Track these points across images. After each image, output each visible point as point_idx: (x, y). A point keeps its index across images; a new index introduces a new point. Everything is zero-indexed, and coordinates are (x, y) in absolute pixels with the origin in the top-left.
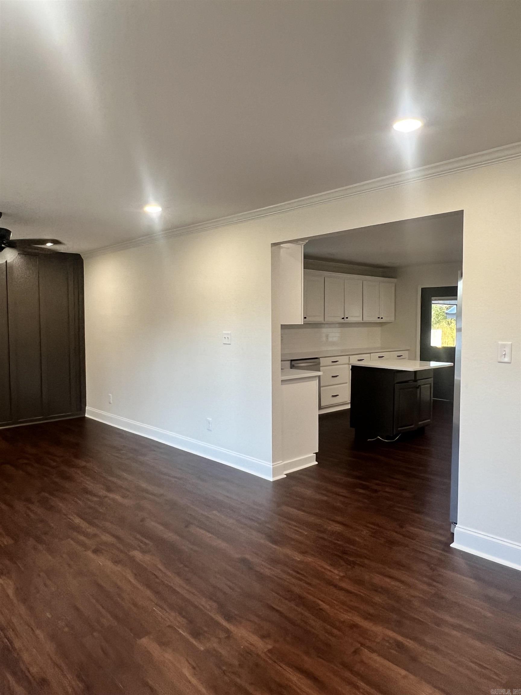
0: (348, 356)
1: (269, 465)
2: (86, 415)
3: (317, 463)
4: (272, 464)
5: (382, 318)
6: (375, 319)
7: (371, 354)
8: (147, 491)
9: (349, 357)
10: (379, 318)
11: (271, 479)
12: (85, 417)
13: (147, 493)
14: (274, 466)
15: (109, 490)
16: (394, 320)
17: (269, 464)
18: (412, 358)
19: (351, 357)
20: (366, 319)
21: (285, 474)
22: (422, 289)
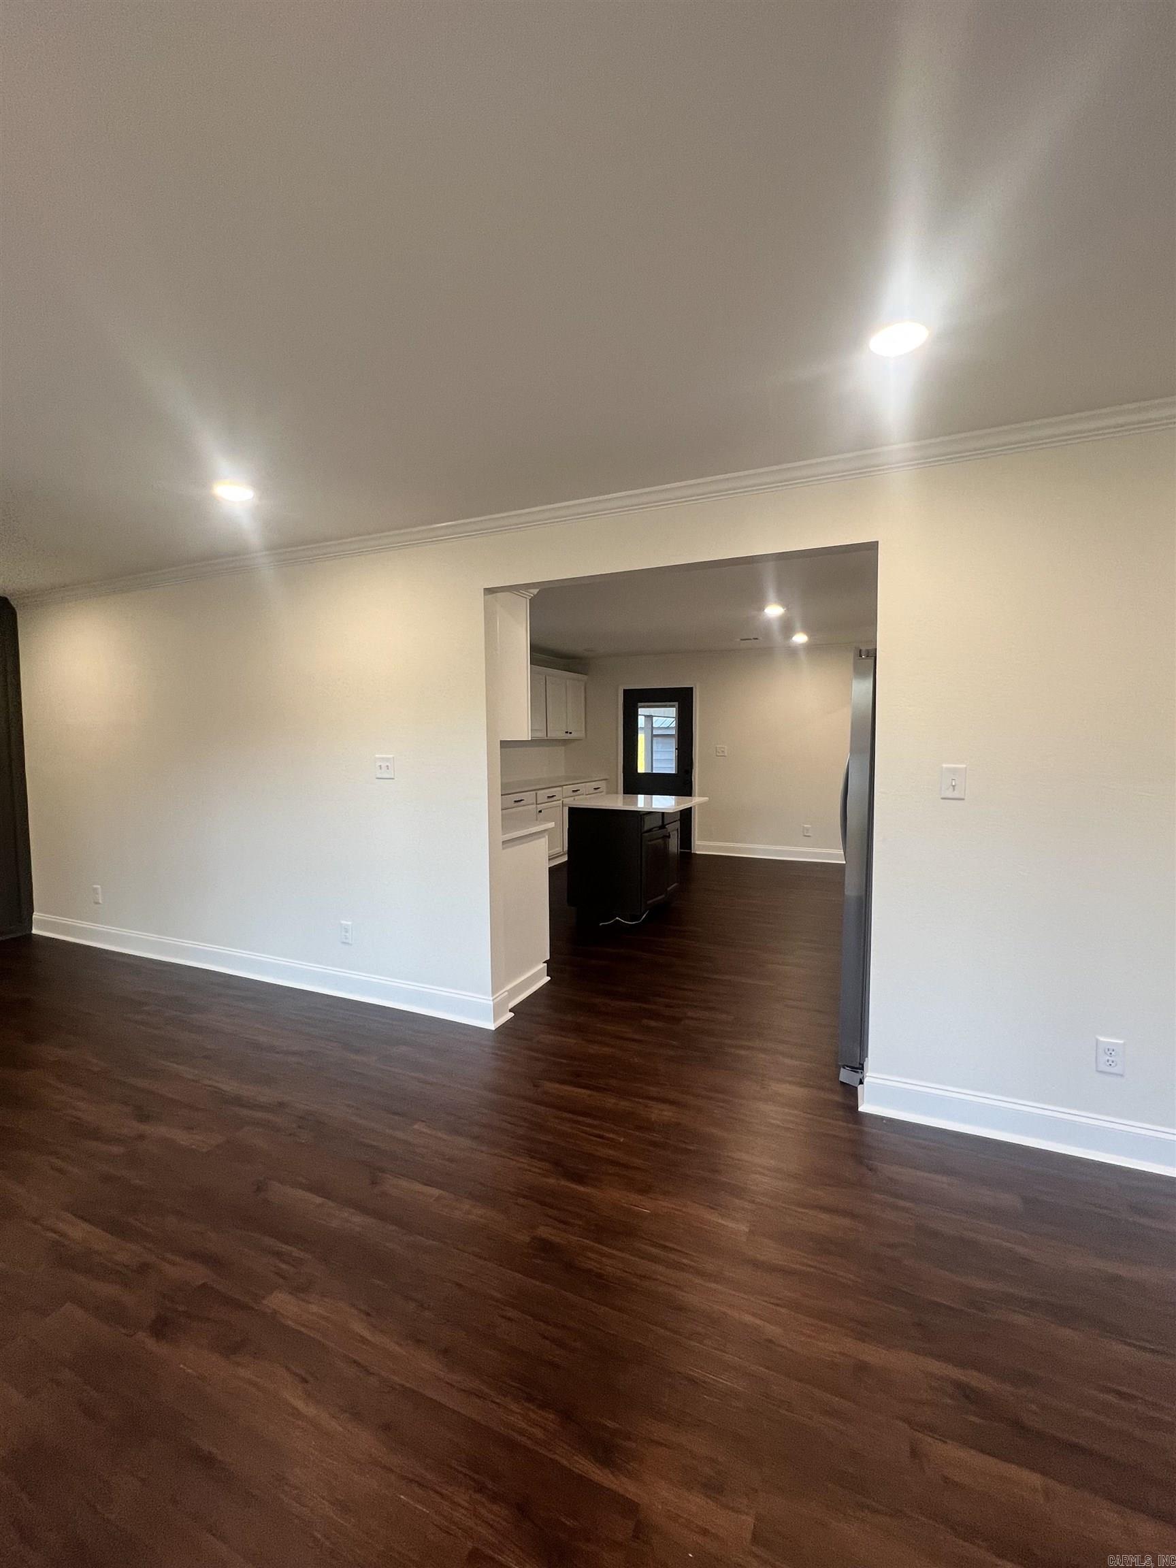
0: (534, 792)
1: (488, 1001)
2: (34, 931)
3: (549, 978)
4: (491, 999)
5: (571, 733)
6: (561, 735)
7: (564, 787)
8: (238, 1101)
9: (536, 794)
10: (567, 732)
11: (492, 1026)
12: (32, 934)
13: (242, 1106)
14: (495, 1001)
15: (143, 1116)
16: (584, 736)
17: (487, 998)
18: (612, 791)
19: (539, 792)
20: (552, 735)
21: (510, 1011)
22: (625, 691)
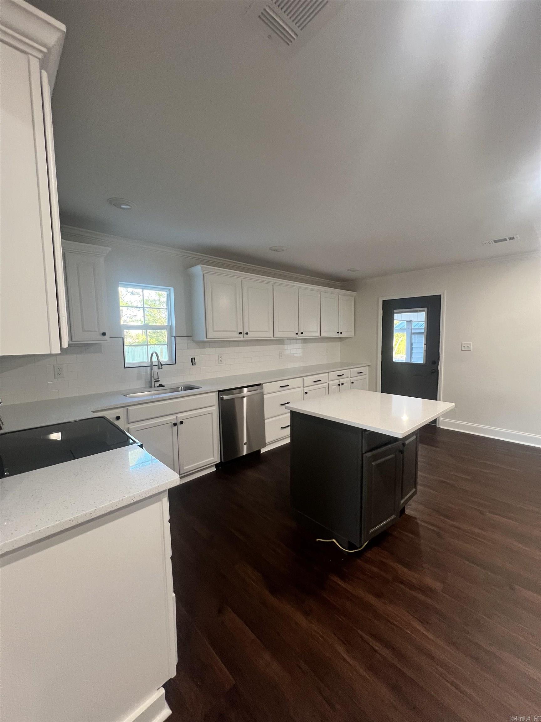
5: (341, 333)
6: (334, 335)
9: (303, 379)
10: (338, 333)
16: (354, 334)
20: (324, 334)
22: (384, 302)
